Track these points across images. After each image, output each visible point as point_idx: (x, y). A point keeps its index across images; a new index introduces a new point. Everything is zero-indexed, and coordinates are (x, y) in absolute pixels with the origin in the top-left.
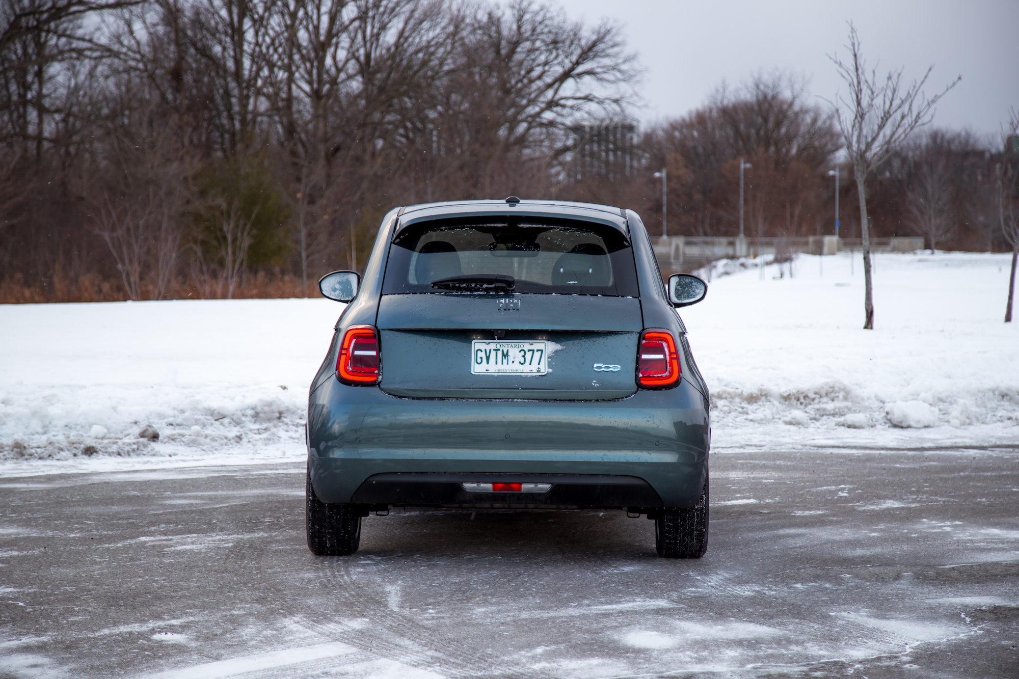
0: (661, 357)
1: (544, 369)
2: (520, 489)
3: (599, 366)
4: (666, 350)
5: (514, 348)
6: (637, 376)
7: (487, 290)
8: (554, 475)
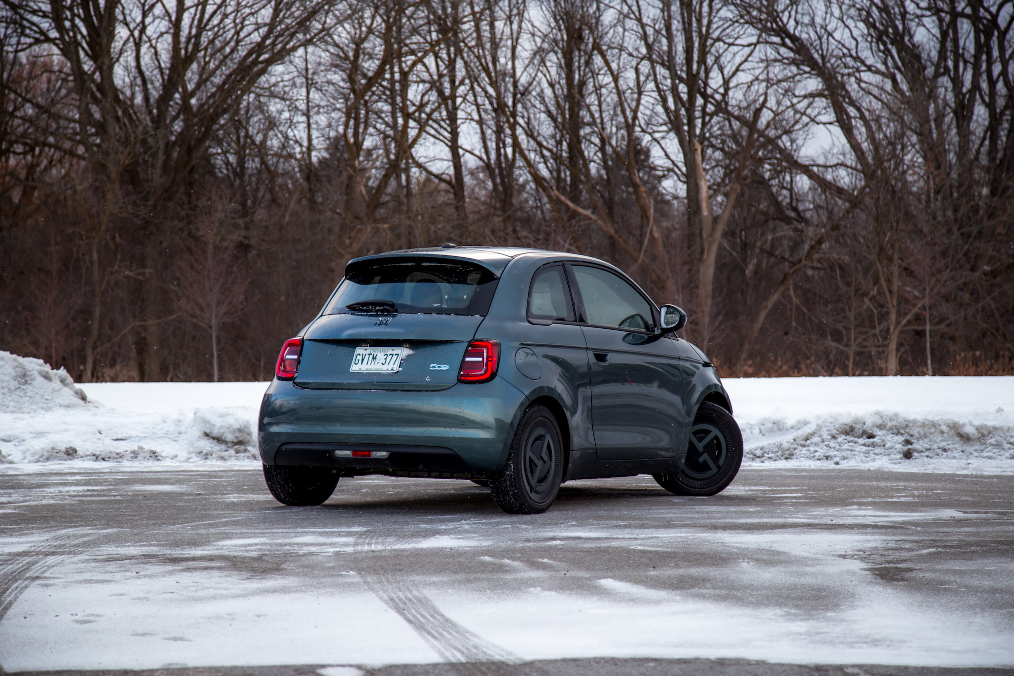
0: (480, 359)
1: (396, 368)
2: (370, 455)
3: (434, 366)
4: (485, 354)
5: (380, 353)
6: (459, 373)
7: (377, 311)
8: (391, 445)
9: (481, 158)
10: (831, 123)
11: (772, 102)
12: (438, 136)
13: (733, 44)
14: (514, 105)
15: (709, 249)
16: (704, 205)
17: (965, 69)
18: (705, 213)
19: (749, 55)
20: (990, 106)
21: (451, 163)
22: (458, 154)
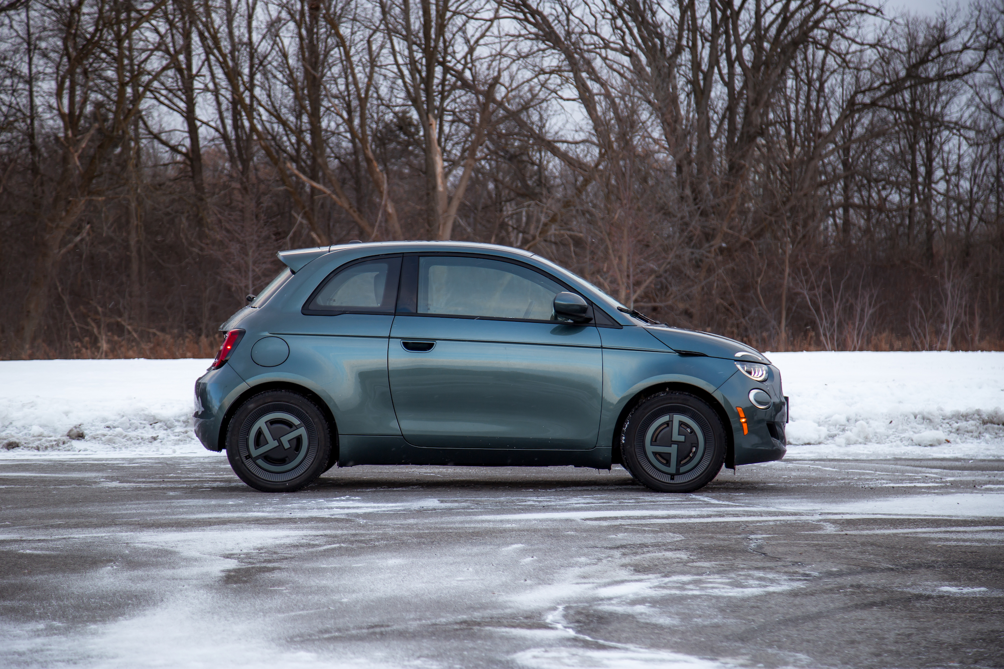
9: (217, 130)
10: (574, 100)
11: (505, 78)
12: (173, 106)
13: (472, 18)
14: (252, 75)
15: (445, 224)
16: (439, 181)
17: (703, 47)
18: (440, 188)
19: (487, 30)
20: (729, 84)
21: (187, 135)
22: (195, 125)
